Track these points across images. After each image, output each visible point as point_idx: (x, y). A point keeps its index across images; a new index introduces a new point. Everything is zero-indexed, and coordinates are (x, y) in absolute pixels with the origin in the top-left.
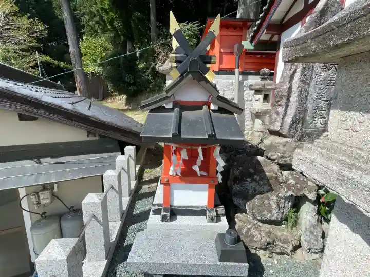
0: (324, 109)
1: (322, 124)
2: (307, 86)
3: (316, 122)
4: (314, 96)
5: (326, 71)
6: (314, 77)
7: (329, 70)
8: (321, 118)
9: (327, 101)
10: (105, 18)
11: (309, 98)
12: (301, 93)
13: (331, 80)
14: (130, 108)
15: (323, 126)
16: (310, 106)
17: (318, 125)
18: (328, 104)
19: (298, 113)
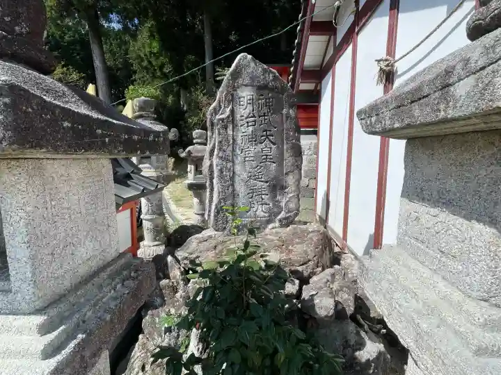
0: (264, 192)
1: (265, 213)
2: (229, 165)
3: (254, 209)
4: (245, 176)
5: (256, 145)
6: (239, 153)
7: (261, 143)
8: (262, 204)
9: (267, 182)
10: (154, 63)
11: (237, 179)
12: (222, 173)
13: (267, 156)
14: (177, 174)
15: (267, 215)
16: (241, 189)
17: (260, 213)
18: (269, 186)
19: (223, 199)
